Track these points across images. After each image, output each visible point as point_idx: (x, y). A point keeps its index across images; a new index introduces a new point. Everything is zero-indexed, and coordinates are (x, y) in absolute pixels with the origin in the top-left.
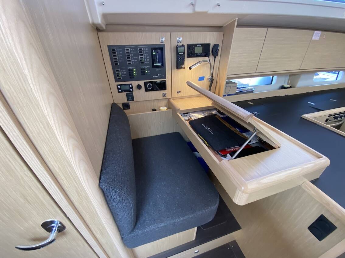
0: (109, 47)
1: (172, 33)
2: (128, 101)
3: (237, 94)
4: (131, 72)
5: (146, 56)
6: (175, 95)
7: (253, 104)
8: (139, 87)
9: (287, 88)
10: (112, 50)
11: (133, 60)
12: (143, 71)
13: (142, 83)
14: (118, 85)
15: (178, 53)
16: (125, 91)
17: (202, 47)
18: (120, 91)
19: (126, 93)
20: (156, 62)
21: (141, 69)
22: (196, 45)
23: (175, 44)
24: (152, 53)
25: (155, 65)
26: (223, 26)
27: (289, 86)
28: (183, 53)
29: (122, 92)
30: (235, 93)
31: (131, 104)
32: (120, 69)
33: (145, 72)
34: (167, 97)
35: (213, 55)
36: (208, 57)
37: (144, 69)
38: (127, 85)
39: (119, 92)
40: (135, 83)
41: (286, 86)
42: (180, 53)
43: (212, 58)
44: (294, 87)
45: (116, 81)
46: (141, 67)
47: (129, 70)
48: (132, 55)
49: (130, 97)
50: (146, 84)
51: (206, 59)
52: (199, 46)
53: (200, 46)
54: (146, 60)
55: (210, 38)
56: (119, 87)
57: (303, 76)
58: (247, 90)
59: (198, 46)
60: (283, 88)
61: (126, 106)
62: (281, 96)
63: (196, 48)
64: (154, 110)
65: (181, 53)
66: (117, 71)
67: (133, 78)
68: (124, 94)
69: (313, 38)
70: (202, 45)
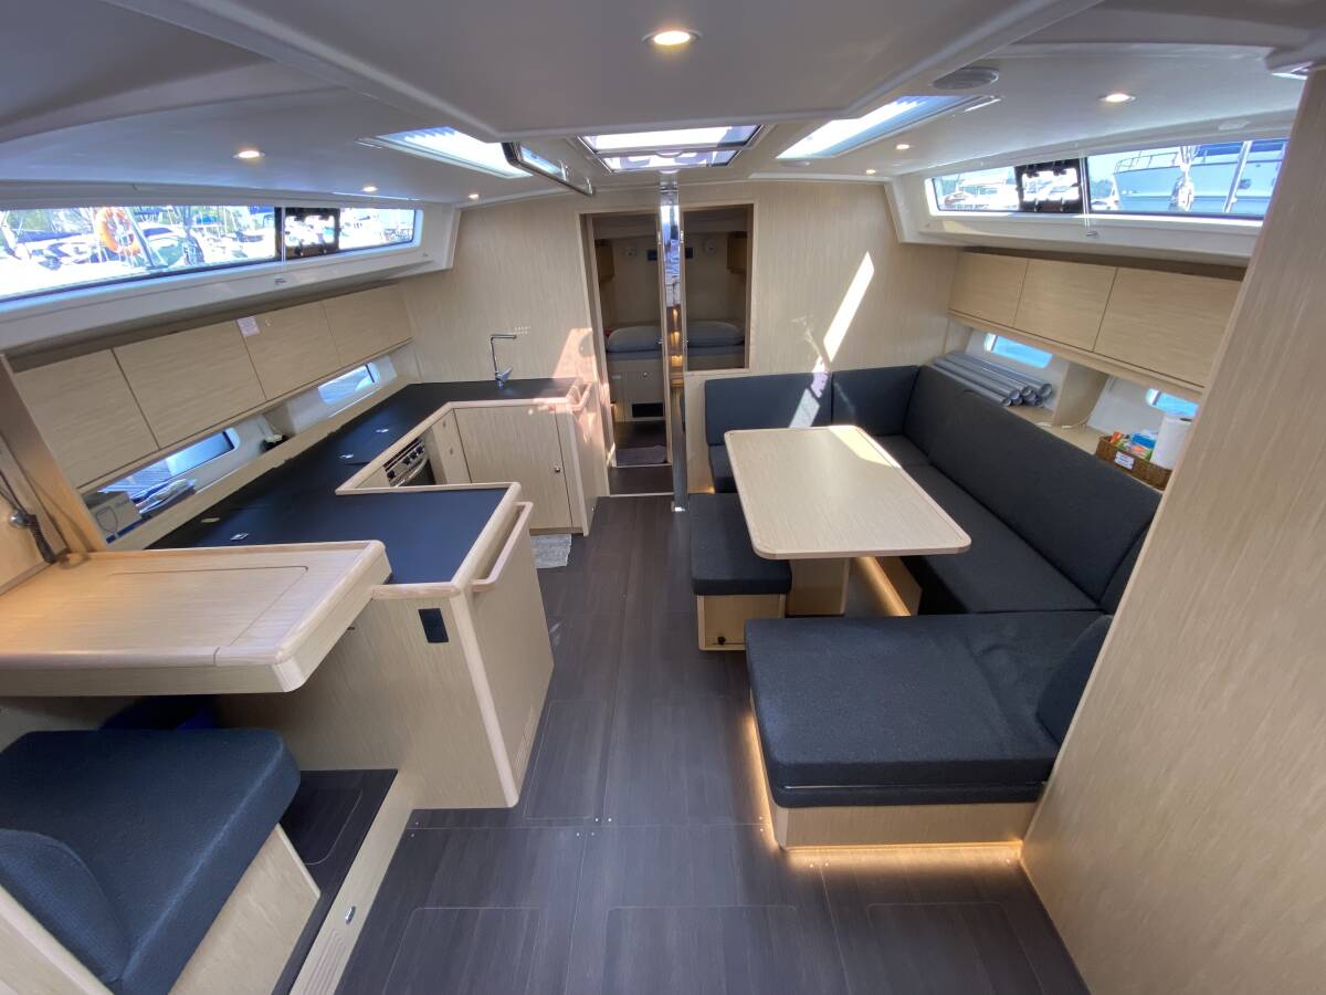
3: (146, 517)
7: (217, 519)
9: (278, 443)
27: (278, 437)
30: (139, 517)
41: (272, 438)
44: (293, 435)
58: (171, 495)
60: (268, 446)
62: (275, 467)
69: (245, 333)
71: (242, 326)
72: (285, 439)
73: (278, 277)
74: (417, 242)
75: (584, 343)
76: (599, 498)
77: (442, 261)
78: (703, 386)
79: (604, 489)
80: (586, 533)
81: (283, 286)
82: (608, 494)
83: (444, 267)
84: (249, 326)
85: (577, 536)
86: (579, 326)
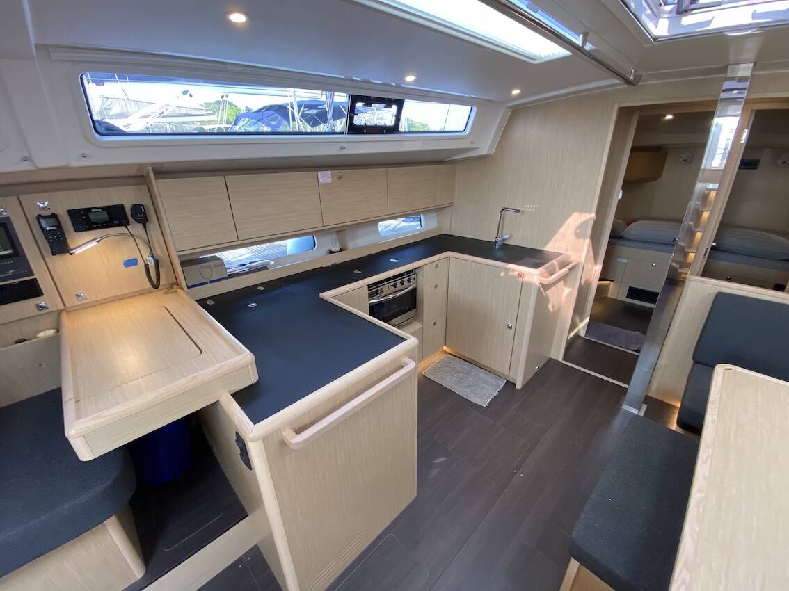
1: (21, 197)
6: (72, 302)
7: (264, 289)
9: (335, 252)
17: (105, 212)
22: (87, 210)
26: (142, 175)
27: (338, 249)
28: (55, 228)
34: (50, 310)
35: (138, 221)
36: (124, 227)
42: (49, 229)
43: (136, 228)
44: (346, 249)
51: (122, 229)
52: (97, 210)
53: (100, 210)
57: (360, 231)
58: (254, 267)
59: (93, 211)
63: (90, 214)
64: (20, 341)
65: (52, 228)
69: (321, 180)
70: (103, 208)
71: (320, 176)
72: (341, 250)
73: (342, 145)
74: (467, 132)
75: (582, 226)
76: (551, 359)
77: (485, 148)
78: (713, 297)
79: (558, 353)
80: (519, 386)
81: (344, 152)
82: (560, 359)
83: (485, 152)
84: (325, 177)
85: (510, 385)
86: (582, 210)
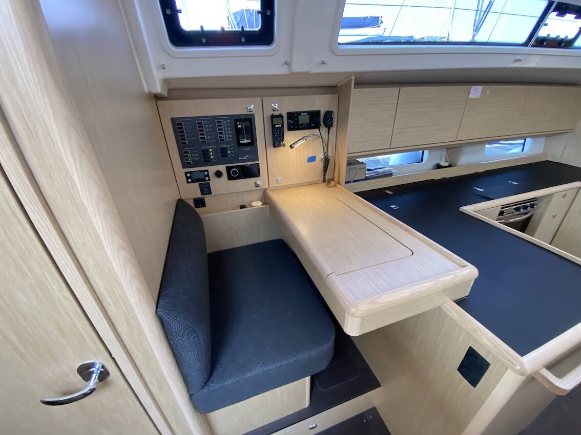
0: (173, 120)
1: (264, 98)
2: (202, 195)
3: (367, 179)
4: (205, 153)
5: (228, 130)
6: (273, 184)
7: (392, 193)
8: (219, 174)
9: (445, 167)
10: (177, 124)
11: (209, 137)
12: (224, 152)
13: (222, 168)
14: (186, 173)
15: (273, 126)
16: (198, 180)
17: (308, 116)
18: (190, 180)
19: (198, 183)
20: (243, 139)
21: (222, 149)
22: (299, 113)
23: (268, 113)
24: (236, 125)
25: (241, 142)
26: (337, 86)
27: (447, 164)
28: (280, 126)
29: (193, 182)
30: (364, 178)
31: (207, 199)
32: (190, 150)
33: (226, 152)
34: (262, 187)
35: (326, 125)
36: (318, 130)
37: (225, 149)
38: (201, 171)
39: (188, 182)
40: (212, 169)
41: (443, 163)
42: (276, 126)
43: (324, 130)
44: (455, 166)
45: (184, 167)
46: (221, 146)
47: (203, 150)
48: (207, 130)
49: (206, 189)
50: (228, 169)
51: (316, 131)
52: (304, 114)
53: (306, 114)
54: (227, 136)
55: (321, 103)
56: (189, 175)
58: (383, 173)
59: (302, 114)
60: (439, 167)
61: (200, 203)
62: (435, 179)
63: (300, 117)
64: (243, 207)
65: (278, 126)
66: (185, 152)
67: (209, 161)
68: (196, 186)
69: (471, 96)
70: (309, 113)
71: (472, 90)
72: (450, 166)
73: (518, 57)
84: (476, 92)
